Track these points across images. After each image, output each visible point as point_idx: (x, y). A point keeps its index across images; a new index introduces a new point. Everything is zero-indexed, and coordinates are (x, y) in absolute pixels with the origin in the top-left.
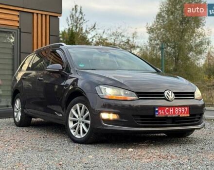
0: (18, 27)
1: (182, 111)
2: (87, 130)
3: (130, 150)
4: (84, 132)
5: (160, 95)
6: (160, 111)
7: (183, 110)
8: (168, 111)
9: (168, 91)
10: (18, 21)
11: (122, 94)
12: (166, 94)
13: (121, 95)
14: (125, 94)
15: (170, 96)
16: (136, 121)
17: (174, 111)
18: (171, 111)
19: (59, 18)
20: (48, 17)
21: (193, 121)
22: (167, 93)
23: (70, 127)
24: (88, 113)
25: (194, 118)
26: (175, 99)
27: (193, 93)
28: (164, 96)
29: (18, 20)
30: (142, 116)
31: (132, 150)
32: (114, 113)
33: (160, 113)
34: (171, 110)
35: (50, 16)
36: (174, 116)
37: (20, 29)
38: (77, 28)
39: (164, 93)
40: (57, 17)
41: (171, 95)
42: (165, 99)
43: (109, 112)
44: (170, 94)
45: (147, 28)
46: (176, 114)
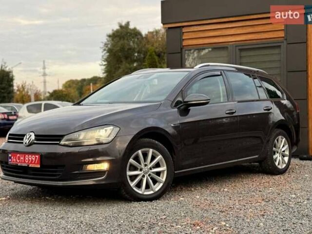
0: (284, 37)
6: (13, 157)
8: (19, 158)
10: (283, 30)
12: (25, 138)
15: (27, 140)
18: (22, 158)
33: (13, 161)
36: (24, 165)
44: (28, 137)
46: (26, 163)
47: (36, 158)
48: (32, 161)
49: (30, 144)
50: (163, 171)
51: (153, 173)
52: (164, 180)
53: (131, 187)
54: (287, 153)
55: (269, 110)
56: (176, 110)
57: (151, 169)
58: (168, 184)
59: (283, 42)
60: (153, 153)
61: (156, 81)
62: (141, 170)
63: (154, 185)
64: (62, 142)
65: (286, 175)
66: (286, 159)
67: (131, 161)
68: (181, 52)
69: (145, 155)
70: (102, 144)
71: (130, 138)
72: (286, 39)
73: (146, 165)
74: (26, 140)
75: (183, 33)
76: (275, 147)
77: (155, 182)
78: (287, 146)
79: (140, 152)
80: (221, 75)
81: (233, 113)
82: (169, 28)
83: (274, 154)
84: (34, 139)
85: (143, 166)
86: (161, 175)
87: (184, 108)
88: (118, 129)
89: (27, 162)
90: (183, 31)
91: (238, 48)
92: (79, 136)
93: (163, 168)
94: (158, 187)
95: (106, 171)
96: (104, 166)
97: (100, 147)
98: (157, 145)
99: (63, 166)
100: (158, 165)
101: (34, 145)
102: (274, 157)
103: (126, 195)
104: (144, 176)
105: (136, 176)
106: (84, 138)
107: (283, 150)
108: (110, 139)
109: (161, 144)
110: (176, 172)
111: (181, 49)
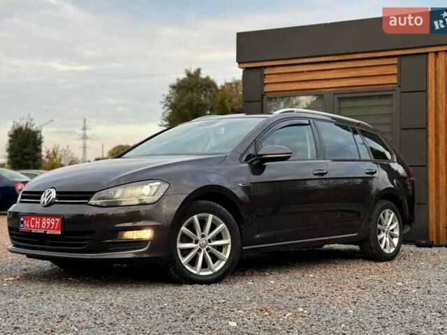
0: (396, 84)
6: (25, 222)
7: (53, 223)
10: (397, 74)
15: (46, 198)
17: (41, 223)
18: (37, 223)
26: (55, 203)
28: (39, 198)
33: (26, 226)
34: (37, 220)
46: (42, 229)
47: (56, 222)
48: (51, 226)
49: (50, 204)
50: (227, 245)
51: (213, 246)
52: (227, 256)
53: (182, 265)
54: (397, 232)
55: (373, 173)
56: (247, 165)
57: (210, 241)
58: (233, 262)
59: (395, 90)
60: (213, 220)
61: (223, 129)
62: (197, 242)
63: (214, 263)
64: (92, 201)
65: (396, 261)
66: (396, 241)
67: (184, 229)
68: (262, 101)
69: (203, 222)
70: (145, 204)
71: (182, 198)
72: (399, 87)
73: (203, 236)
74: (44, 199)
75: (265, 75)
76: (380, 223)
77: (215, 259)
78: (396, 224)
79: (196, 217)
80: (309, 124)
81: (323, 174)
82: (246, 69)
83: (379, 233)
84: (54, 197)
85: (199, 237)
86: (224, 249)
87: (258, 163)
88: (167, 186)
89: (43, 227)
90: (265, 73)
91: (336, 97)
92: (115, 193)
93: (227, 241)
94: (218, 266)
95: (149, 240)
96: (147, 234)
97: (142, 209)
98: (218, 209)
99: (92, 232)
100: (219, 237)
101: (55, 205)
102: (380, 237)
103: (176, 275)
104: (200, 250)
105: (190, 250)
106: (122, 196)
107: (391, 228)
108: (156, 198)
109: (224, 209)
110: (244, 248)
111: (262, 96)
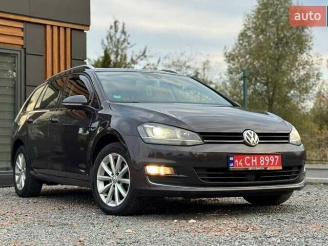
0: (22, 46)
1: (270, 162)
2: (125, 194)
3: (192, 221)
4: (121, 197)
5: (237, 137)
6: (237, 161)
7: (273, 160)
8: (249, 161)
9: (248, 131)
10: (22, 38)
11: (179, 136)
12: (245, 135)
13: (177, 138)
14: (182, 136)
15: (253, 139)
16: (199, 178)
17: (258, 161)
18: (254, 161)
19: (86, 33)
20: (68, 31)
21: (288, 178)
22: (247, 134)
23: (99, 191)
24: (126, 167)
25: (290, 173)
26: (259, 143)
27: (288, 134)
28: (243, 138)
29: (22, 36)
30: (209, 170)
31: (195, 221)
32: (167, 165)
33: (238, 165)
34: (254, 159)
35: (72, 29)
36: (258, 168)
37: (25, 49)
38: (117, 57)
39: (242, 134)
40: (83, 31)
41: (254, 137)
42: (244, 143)
43: (160, 164)
44: (252, 136)
45: (225, 53)
46: (261, 166)
47: (275, 158)
59: (20, 51)
